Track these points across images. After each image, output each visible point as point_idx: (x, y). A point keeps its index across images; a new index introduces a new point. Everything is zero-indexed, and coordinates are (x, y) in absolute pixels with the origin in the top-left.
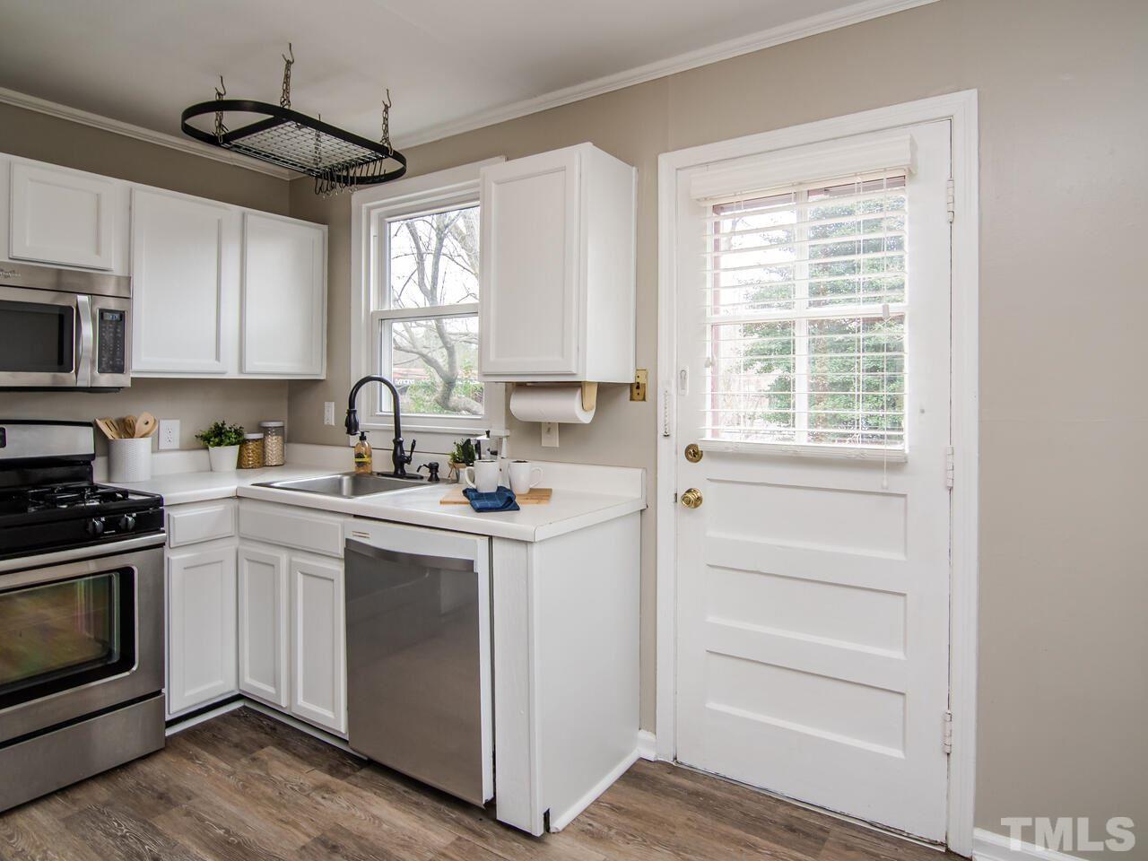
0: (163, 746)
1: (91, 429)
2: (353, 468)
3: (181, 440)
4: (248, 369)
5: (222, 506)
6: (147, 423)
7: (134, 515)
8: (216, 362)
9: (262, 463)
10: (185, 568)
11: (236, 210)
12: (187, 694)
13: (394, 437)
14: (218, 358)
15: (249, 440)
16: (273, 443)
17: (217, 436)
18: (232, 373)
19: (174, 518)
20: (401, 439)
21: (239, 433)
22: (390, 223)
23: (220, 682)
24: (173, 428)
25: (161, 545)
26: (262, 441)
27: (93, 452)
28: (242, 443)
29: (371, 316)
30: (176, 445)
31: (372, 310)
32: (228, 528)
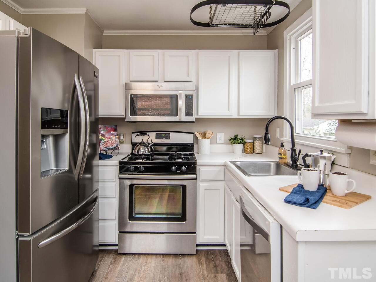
0: (195, 253)
1: (193, 135)
2: (277, 160)
3: (224, 140)
4: (241, 114)
5: (220, 168)
6: (209, 134)
7: (186, 167)
8: (228, 112)
9: (253, 151)
10: (205, 189)
11: (236, 51)
12: (205, 237)
13: (291, 147)
14: (229, 110)
15: (247, 142)
16: (257, 144)
17: (235, 140)
18: (235, 116)
19: (201, 170)
20: (295, 148)
21: (242, 139)
22: (300, 40)
23: (218, 237)
24: (222, 136)
25: (195, 179)
26: (253, 142)
27: (193, 143)
28: (244, 143)
29: (291, 87)
30: (222, 142)
31: (292, 84)
32: (222, 177)
